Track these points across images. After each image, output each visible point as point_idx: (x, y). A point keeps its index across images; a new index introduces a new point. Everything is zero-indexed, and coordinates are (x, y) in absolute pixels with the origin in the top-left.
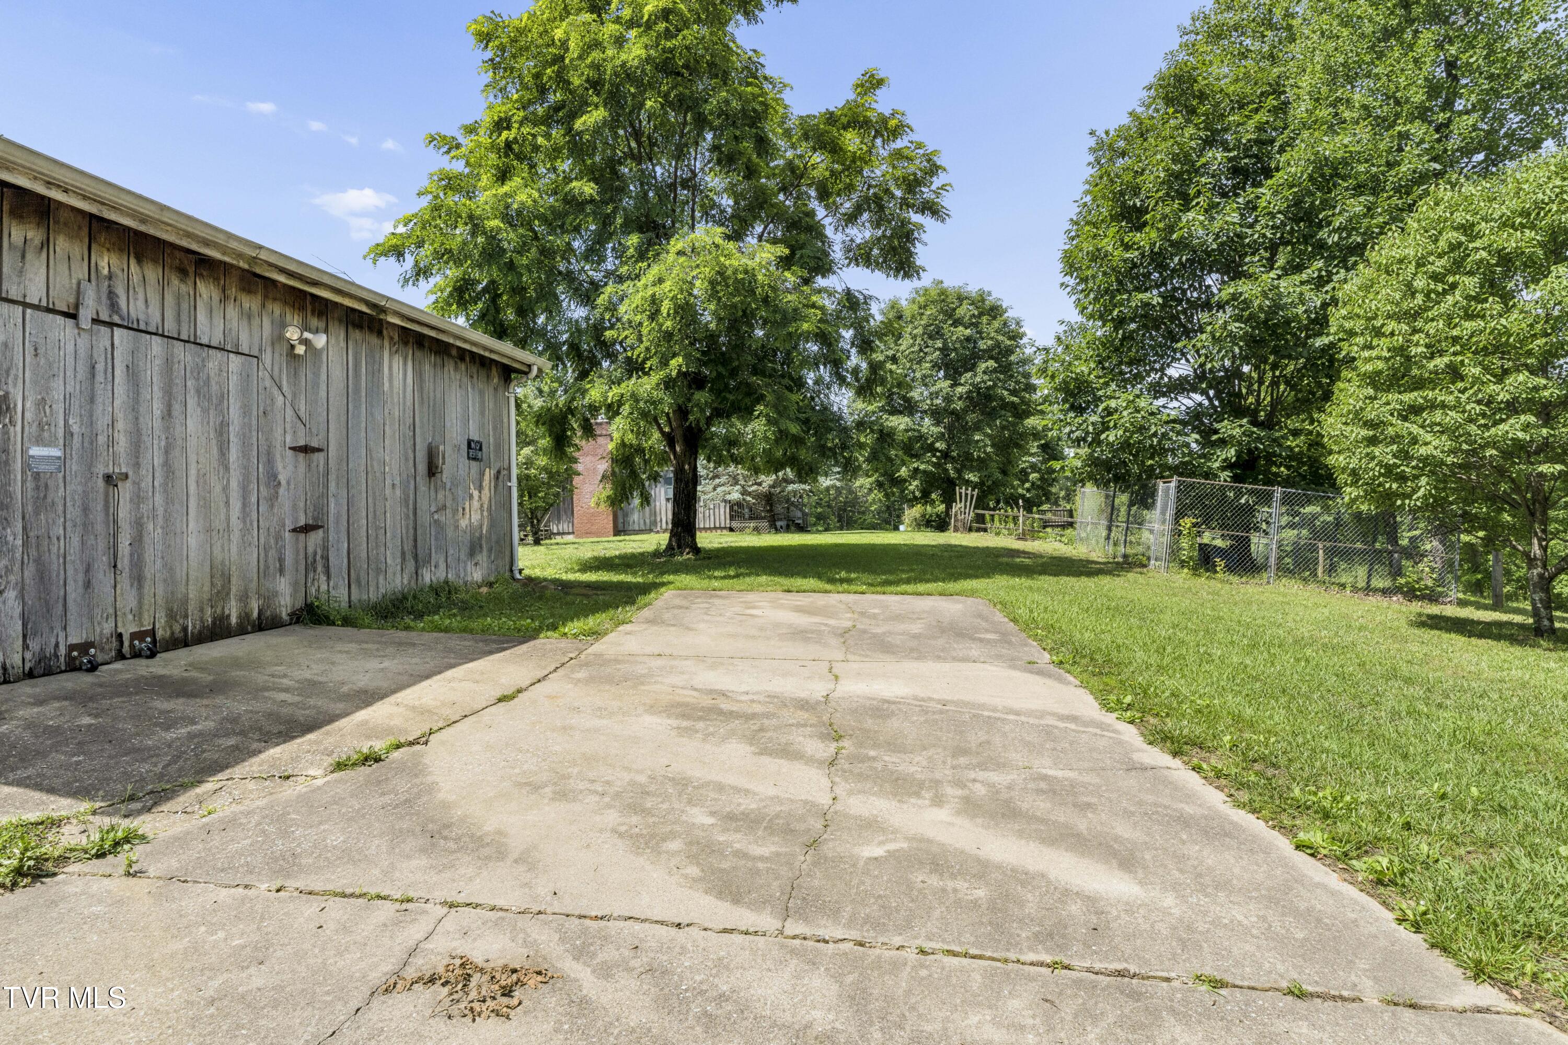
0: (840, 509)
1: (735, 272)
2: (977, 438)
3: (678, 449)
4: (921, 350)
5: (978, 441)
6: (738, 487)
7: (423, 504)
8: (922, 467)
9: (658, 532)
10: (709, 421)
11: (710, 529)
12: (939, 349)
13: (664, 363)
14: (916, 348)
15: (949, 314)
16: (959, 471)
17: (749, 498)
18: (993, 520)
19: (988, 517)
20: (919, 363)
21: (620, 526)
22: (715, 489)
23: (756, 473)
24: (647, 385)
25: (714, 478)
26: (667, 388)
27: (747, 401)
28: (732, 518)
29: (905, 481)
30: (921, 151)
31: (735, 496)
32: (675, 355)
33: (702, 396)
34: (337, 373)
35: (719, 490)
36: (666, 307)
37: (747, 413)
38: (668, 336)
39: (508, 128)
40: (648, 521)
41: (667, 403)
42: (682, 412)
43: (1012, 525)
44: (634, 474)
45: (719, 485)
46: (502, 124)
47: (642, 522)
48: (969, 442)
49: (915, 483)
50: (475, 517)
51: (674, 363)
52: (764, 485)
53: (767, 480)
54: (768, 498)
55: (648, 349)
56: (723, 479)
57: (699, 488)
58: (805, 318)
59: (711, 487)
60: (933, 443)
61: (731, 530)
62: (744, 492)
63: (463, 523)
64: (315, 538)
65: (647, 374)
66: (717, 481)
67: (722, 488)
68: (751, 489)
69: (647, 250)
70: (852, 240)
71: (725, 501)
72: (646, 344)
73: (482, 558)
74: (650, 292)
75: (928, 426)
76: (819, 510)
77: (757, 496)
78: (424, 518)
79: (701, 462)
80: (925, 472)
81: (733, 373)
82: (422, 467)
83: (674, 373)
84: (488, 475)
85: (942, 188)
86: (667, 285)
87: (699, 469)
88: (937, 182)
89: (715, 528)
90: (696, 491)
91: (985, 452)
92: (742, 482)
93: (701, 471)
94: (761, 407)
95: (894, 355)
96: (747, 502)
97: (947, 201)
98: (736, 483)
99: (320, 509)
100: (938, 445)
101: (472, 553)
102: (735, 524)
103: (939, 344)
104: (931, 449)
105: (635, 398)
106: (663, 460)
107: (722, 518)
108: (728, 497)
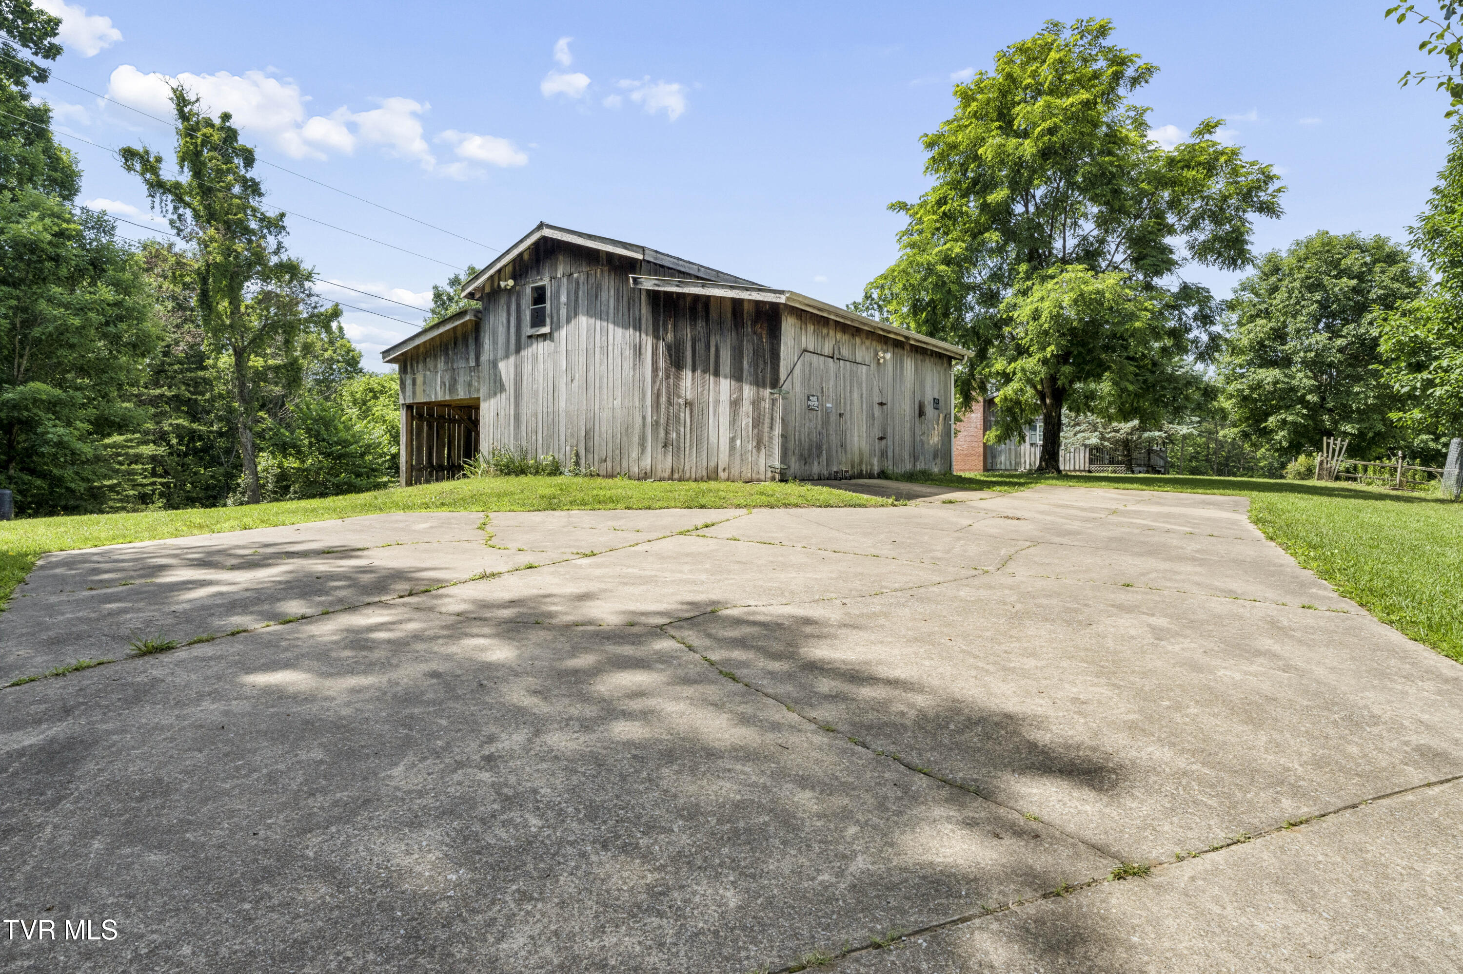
0: (1219, 464)
1: (1091, 293)
2: (1356, 389)
3: (1048, 401)
4: (1298, 303)
5: (1358, 393)
6: (1097, 433)
7: (917, 431)
8: (1290, 418)
10: (1071, 382)
11: (1069, 470)
12: (1317, 302)
13: (1043, 349)
14: (1292, 301)
15: (1335, 264)
16: (1335, 423)
17: (1106, 443)
18: (1366, 471)
19: (1360, 467)
20: (1294, 316)
22: (1075, 435)
23: (1110, 420)
24: (1030, 363)
25: (1075, 426)
26: (1043, 364)
27: (1099, 370)
28: (1091, 462)
29: (1272, 431)
30: (1257, 167)
31: (1094, 440)
32: (1049, 345)
33: (1067, 369)
34: (891, 369)
35: (1079, 436)
36: (1045, 316)
37: (1098, 377)
38: (1046, 333)
39: (945, 203)
40: (1013, 462)
41: (1043, 371)
42: (1053, 379)
43: (1387, 476)
44: (1015, 419)
45: (1079, 432)
46: (942, 201)
47: (1008, 462)
48: (1348, 393)
49: (1282, 434)
50: (936, 439)
51: (1049, 349)
52: (1122, 432)
53: (1126, 427)
54: (1126, 444)
55: (1031, 340)
56: (1083, 427)
57: (1062, 434)
58: (1138, 318)
59: (1072, 433)
60: (1304, 396)
61: (1090, 472)
62: (1103, 438)
63: (931, 442)
64: (884, 442)
65: (1030, 356)
66: (1078, 428)
67: (1083, 434)
68: (1107, 436)
69: (1032, 274)
70: (1196, 239)
71: (1085, 446)
72: (1030, 336)
73: (938, 461)
74: (1035, 305)
75: (1302, 379)
76: (1194, 464)
77: (1116, 442)
78: (917, 439)
79: (1064, 411)
80: (1294, 423)
81: (1090, 351)
82: (917, 412)
83: (1049, 356)
84: (942, 416)
85: (1279, 190)
86: (1046, 303)
87: (1063, 418)
88: (1271, 188)
90: (1058, 436)
91: (1366, 404)
92: (1101, 430)
93: (1064, 420)
94: (1107, 374)
95: (1267, 309)
96: (1105, 447)
97: (1283, 201)
98: (1095, 431)
99: (885, 431)
100: (1309, 397)
101: (934, 459)
102: (1093, 468)
103: (1318, 296)
104: (1302, 401)
105: (1023, 370)
106: (1035, 409)
107: (1082, 461)
108: (1087, 442)
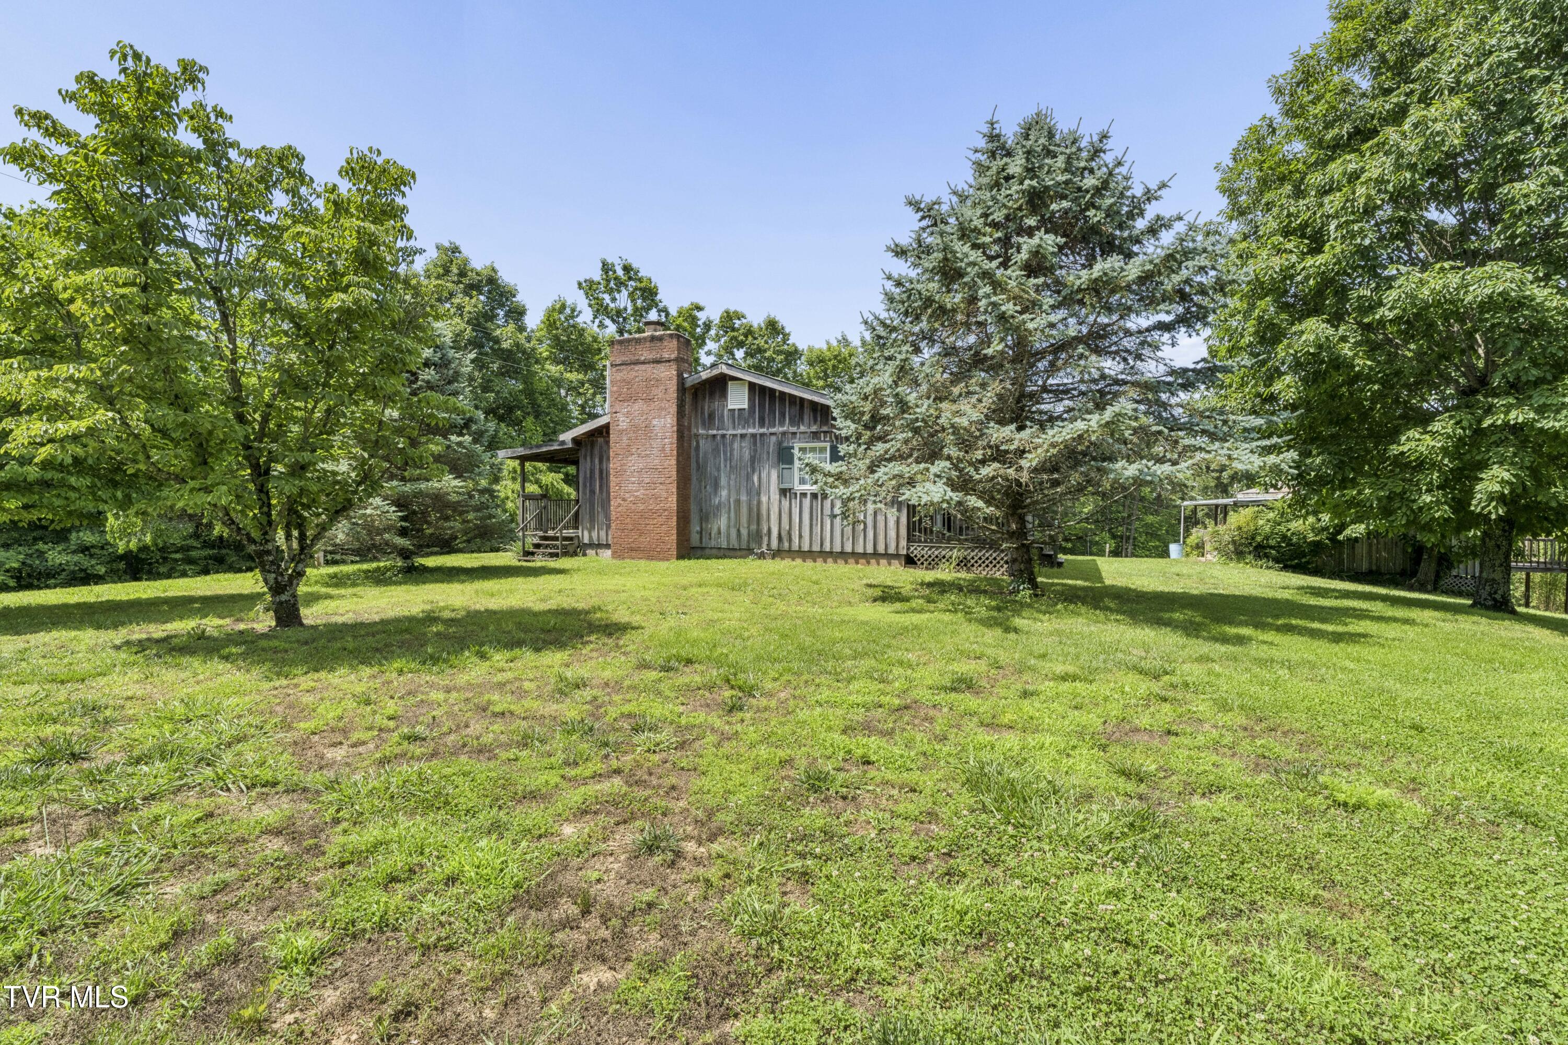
6: (941, 467)
9: (762, 556)
11: (864, 555)
17: (974, 501)
21: (695, 539)
22: (872, 469)
28: (912, 537)
31: (932, 493)
35: (882, 472)
40: (744, 532)
45: (883, 461)
47: (733, 533)
52: (1022, 462)
56: (898, 442)
59: (863, 465)
61: (910, 561)
62: (959, 483)
66: (879, 446)
67: (895, 468)
68: (979, 474)
71: (898, 503)
89: (876, 555)
92: (954, 452)
98: (933, 455)
102: (917, 550)
108: (908, 494)
